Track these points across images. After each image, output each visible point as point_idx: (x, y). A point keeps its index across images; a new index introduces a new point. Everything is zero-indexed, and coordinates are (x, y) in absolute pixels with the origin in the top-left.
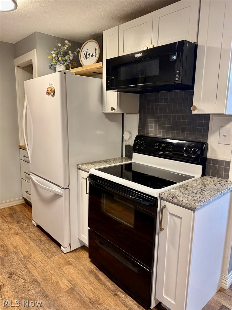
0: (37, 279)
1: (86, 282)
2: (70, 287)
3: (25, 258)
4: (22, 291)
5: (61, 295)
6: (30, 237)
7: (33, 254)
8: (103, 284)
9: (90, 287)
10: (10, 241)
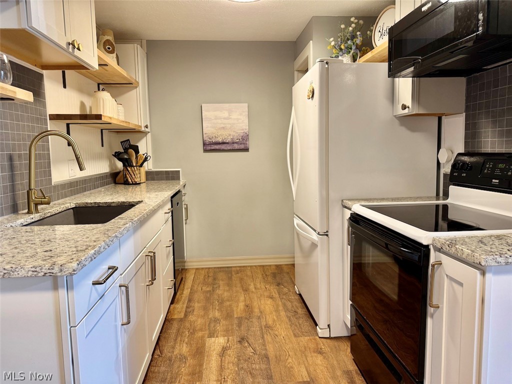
0: (269, 355)
2: (305, 380)
3: (268, 327)
4: (246, 361)
6: (284, 305)
7: (278, 326)
10: (259, 303)
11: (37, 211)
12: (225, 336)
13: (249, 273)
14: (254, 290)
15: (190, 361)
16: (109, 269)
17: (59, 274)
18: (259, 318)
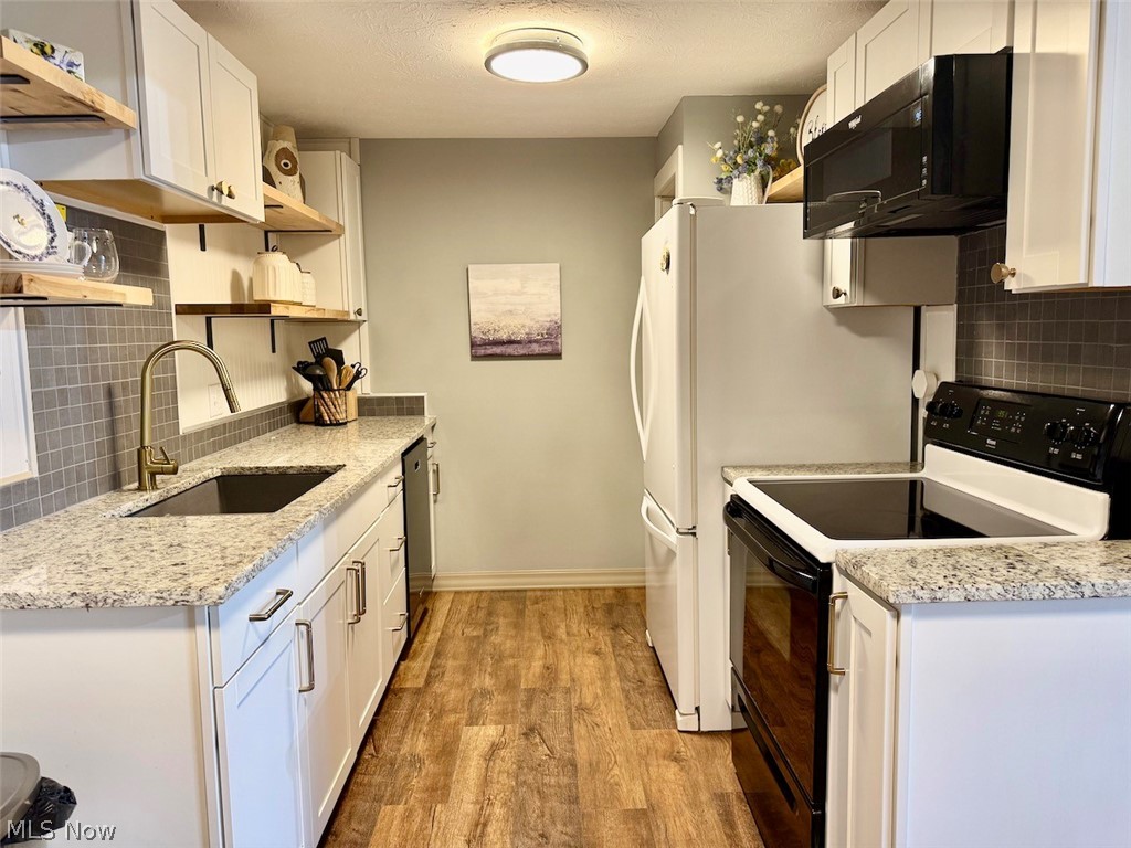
0: (578, 760)
1: (687, 813)
2: (640, 807)
3: (582, 708)
4: (532, 769)
5: (608, 813)
6: (621, 668)
7: (602, 707)
10: (572, 664)
11: (154, 486)
12: (500, 724)
13: (559, 603)
14: (564, 637)
15: (430, 767)
16: (278, 594)
17: (197, 603)
18: (568, 691)
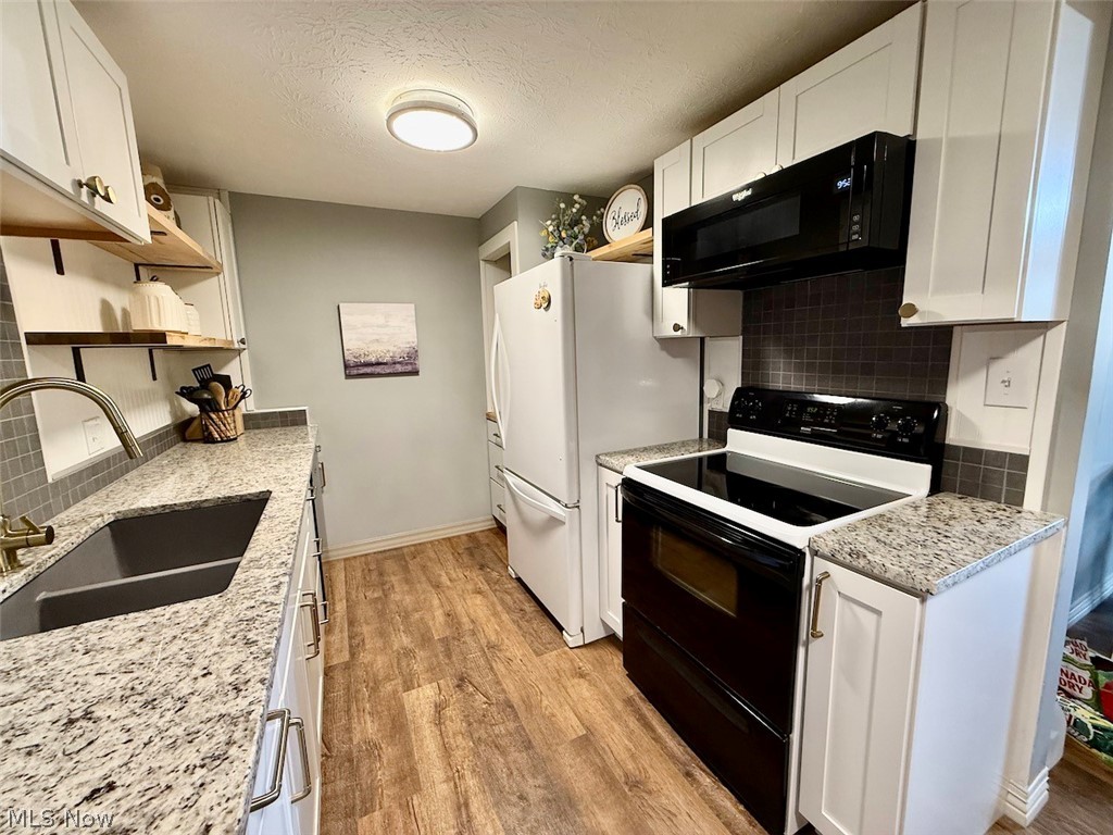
0: (512, 700)
1: (616, 727)
2: (580, 733)
3: (491, 646)
4: (480, 722)
5: (560, 748)
6: (502, 602)
7: (506, 641)
8: (657, 739)
9: (627, 742)
10: (465, 606)
12: (433, 681)
14: (449, 583)
15: (388, 751)
